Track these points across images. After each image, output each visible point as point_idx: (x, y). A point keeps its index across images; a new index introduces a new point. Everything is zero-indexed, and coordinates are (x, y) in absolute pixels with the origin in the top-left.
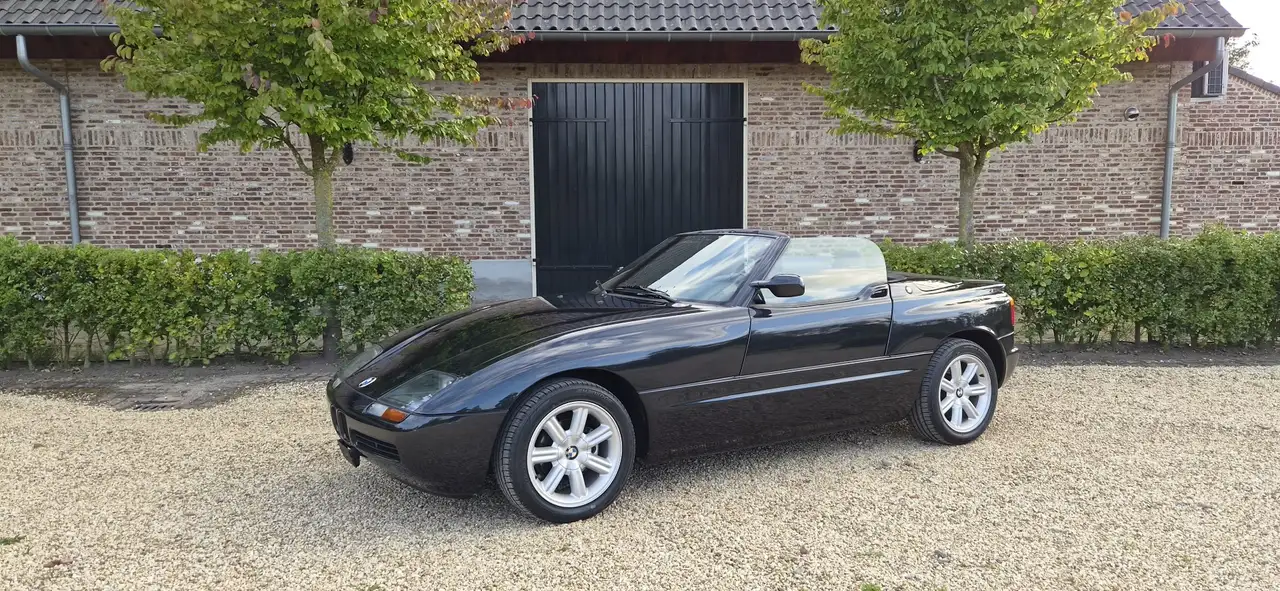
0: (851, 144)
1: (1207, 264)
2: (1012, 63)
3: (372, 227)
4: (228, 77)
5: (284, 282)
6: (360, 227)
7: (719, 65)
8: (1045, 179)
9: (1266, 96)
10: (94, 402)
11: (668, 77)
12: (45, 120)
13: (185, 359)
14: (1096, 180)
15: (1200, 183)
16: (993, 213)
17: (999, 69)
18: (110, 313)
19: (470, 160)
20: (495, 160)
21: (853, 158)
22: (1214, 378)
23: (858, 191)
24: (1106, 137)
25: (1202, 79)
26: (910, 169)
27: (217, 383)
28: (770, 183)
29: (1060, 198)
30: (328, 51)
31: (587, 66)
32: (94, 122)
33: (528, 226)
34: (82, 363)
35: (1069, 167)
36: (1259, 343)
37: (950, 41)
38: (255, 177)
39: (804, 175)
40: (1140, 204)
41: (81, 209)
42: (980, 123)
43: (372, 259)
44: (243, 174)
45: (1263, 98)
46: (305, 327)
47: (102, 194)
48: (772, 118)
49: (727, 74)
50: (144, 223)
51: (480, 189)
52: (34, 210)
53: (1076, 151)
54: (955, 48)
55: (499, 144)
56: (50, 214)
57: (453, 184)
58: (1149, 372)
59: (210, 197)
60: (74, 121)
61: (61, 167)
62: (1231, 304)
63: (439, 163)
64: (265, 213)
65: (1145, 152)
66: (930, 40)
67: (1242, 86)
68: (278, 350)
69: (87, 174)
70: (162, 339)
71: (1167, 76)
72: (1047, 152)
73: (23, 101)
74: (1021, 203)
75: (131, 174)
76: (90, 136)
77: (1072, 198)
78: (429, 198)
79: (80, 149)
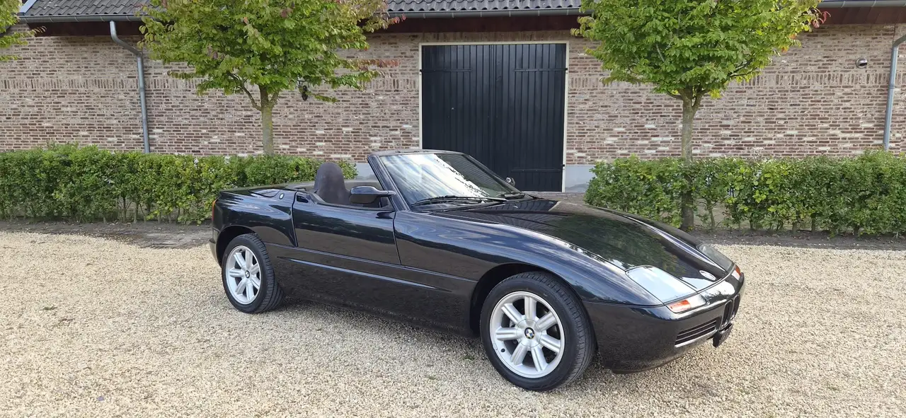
0: (643, 86)
1: (861, 177)
3: (319, 141)
5: (242, 176)
6: (312, 141)
7: (549, 32)
8: (791, 111)
10: (131, 243)
11: (514, 40)
12: (129, 73)
13: (187, 220)
14: (832, 112)
16: (749, 136)
19: (381, 98)
20: (397, 97)
21: (644, 96)
23: (647, 120)
24: (841, 80)
27: (199, 235)
28: (584, 113)
29: (803, 126)
31: (458, 34)
32: (157, 74)
33: (418, 142)
34: (133, 220)
35: (810, 103)
37: (666, 20)
38: (249, 109)
39: (608, 108)
40: (866, 131)
41: (151, 128)
43: (292, 163)
44: (242, 107)
47: (162, 119)
48: (586, 68)
49: (553, 38)
50: (185, 137)
51: (387, 117)
52: (123, 128)
53: (817, 91)
55: (400, 87)
56: (133, 131)
57: (369, 114)
58: (800, 252)
59: (223, 121)
60: (145, 74)
61: (138, 102)
63: (360, 99)
64: (255, 131)
65: (872, 92)
66: (652, 19)
69: (153, 106)
70: (176, 208)
71: (891, 34)
72: (793, 91)
73: (117, 61)
74: (770, 129)
75: (178, 106)
76: (155, 83)
77: (812, 126)
78: (355, 122)
79: (149, 91)
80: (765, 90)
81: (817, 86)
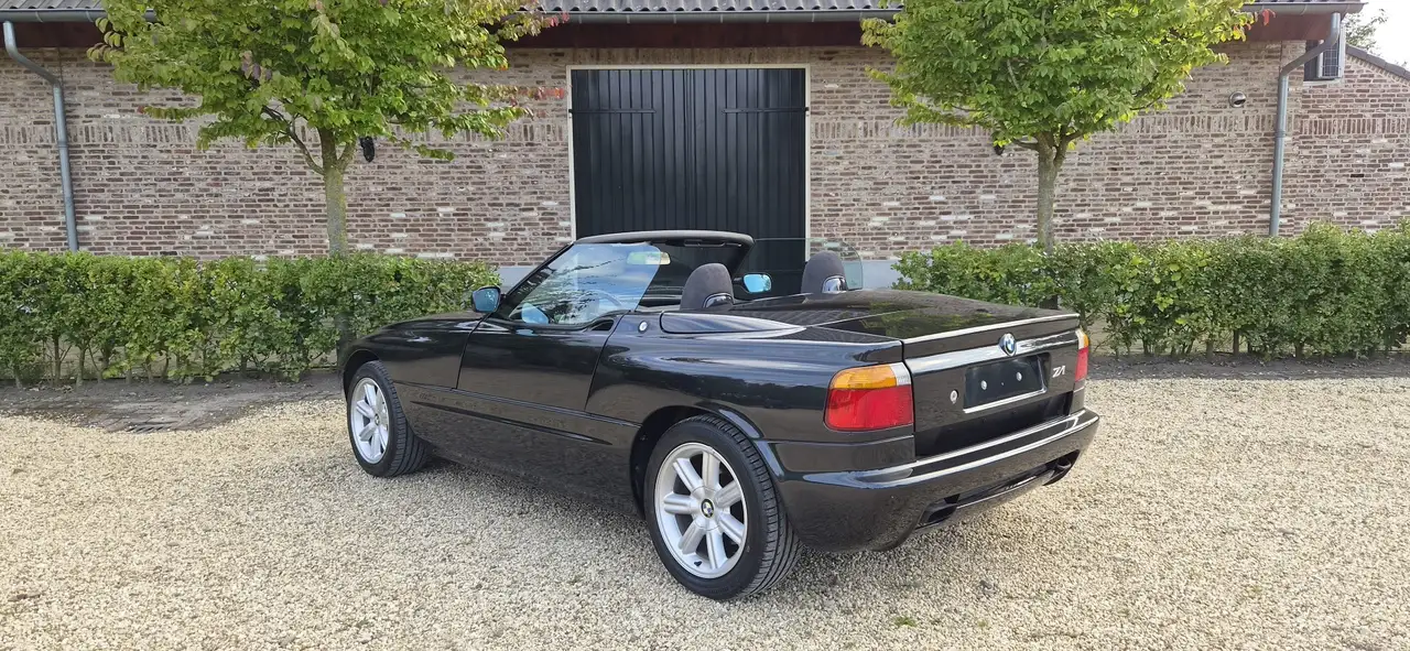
0: (924, 135)
1: (1312, 267)
2: (1093, 44)
3: (397, 231)
4: (226, 66)
5: (292, 292)
6: (383, 231)
7: (778, 49)
8: (1141, 173)
9: (1388, 78)
10: (84, 424)
11: (722, 62)
12: (38, 115)
13: (186, 376)
14: (1198, 173)
15: (1314, 176)
16: (1083, 211)
17: (1079, 50)
18: (103, 326)
19: (504, 156)
20: (531, 155)
21: (927, 151)
22: (1314, 390)
23: (933, 188)
25: (1316, 60)
26: (991, 163)
27: (220, 402)
28: (836, 180)
29: (1158, 194)
30: (334, 35)
31: (631, 51)
32: (91, 116)
33: (568, 228)
34: (75, 381)
35: (1168, 160)
36: (1371, 352)
37: (1025, 21)
38: (268, 177)
39: (873, 170)
40: (1246, 200)
41: (79, 213)
42: (1057, 111)
43: (388, 266)
44: (254, 174)
45: (1385, 81)
46: (316, 341)
47: (101, 196)
48: (836, 108)
49: (787, 59)
50: (146, 228)
51: (515, 188)
52: (26, 214)
53: (1175, 142)
54: (1031, 28)
55: (535, 137)
56: (45, 219)
57: (485, 183)
58: (1245, 386)
59: (219, 198)
60: (68, 116)
61: (56, 166)
62: (1339, 310)
63: (468, 159)
64: (280, 216)
65: (1252, 142)
66: (1002, 20)
67: (1362, 67)
68: (287, 366)
69: (83, 174)
70: (161, 354)
71: (1277, 57)
72: (1144, 142)
73: (13, 94)
74: (1114, 200)
75: (132, 174)
76: (87, 132)
77: (1171, 194)
78: (459, 198)
79: (76, 146)
80: (1104, 141)
81: (1176, 134)
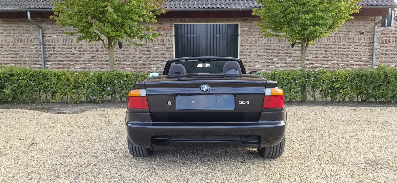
2: (315, 14)
3: (128, 68)
4: (84, 20)
5: (99, 81)
6: (124, 67)
7: (231, 18)
8: (334, 53)
10: (47, 112)
11: (215, 22)
12: (35, 36)
14: (350, 53)
15: (385, 55)
16: (317, 64)
17: (311, 16)
18: (52, 88)
19: (156, 47)
20: (163, 47)
21: (272, 46)
23: (274, 57)
24: (354, 40)
25: (385, 21)
26: (291, 50)
27: (80, 108)
28: (247, 54)
29: (339, 59)
30: (112, 12)
31: (191, 19)
32: (49, 37)
34: (44, 103)
35: (342, 49)
37: (296, 8)
38: (94, 53)
39: (257, 52)
40: (365, 61)
41: (46, 62)
43: (124, 73)
44: (91, 52)
46: (105, 93)
47: (51, 57)
48: (247, 34)
49: (234, 21)
50: (63, 66)
51: (159, 56)
52: (32, 62)
53: (344, 44)
54: (298, 10)
55: (165, 43)
56: (37, 63)
57: (151, 55)
59: (81, 58)
60: (43, 36)
61: (40, 50)
62: (387, 89)
63: (147, 48)
64: (97, 63)
65: (366, 44)
66: (290, 7)
68: (98, 100)
69: (47, 52)
70: (66, 96)
71: (373, 21)
72: (334, 44)
73: (29, 31)
74: (326, 60)
75: (59, 52)
76: (48, 41)
77: (343, 59)
78: (144, 59)
79: (45, 44)
80: (323, 44)
81: (344, 42)
